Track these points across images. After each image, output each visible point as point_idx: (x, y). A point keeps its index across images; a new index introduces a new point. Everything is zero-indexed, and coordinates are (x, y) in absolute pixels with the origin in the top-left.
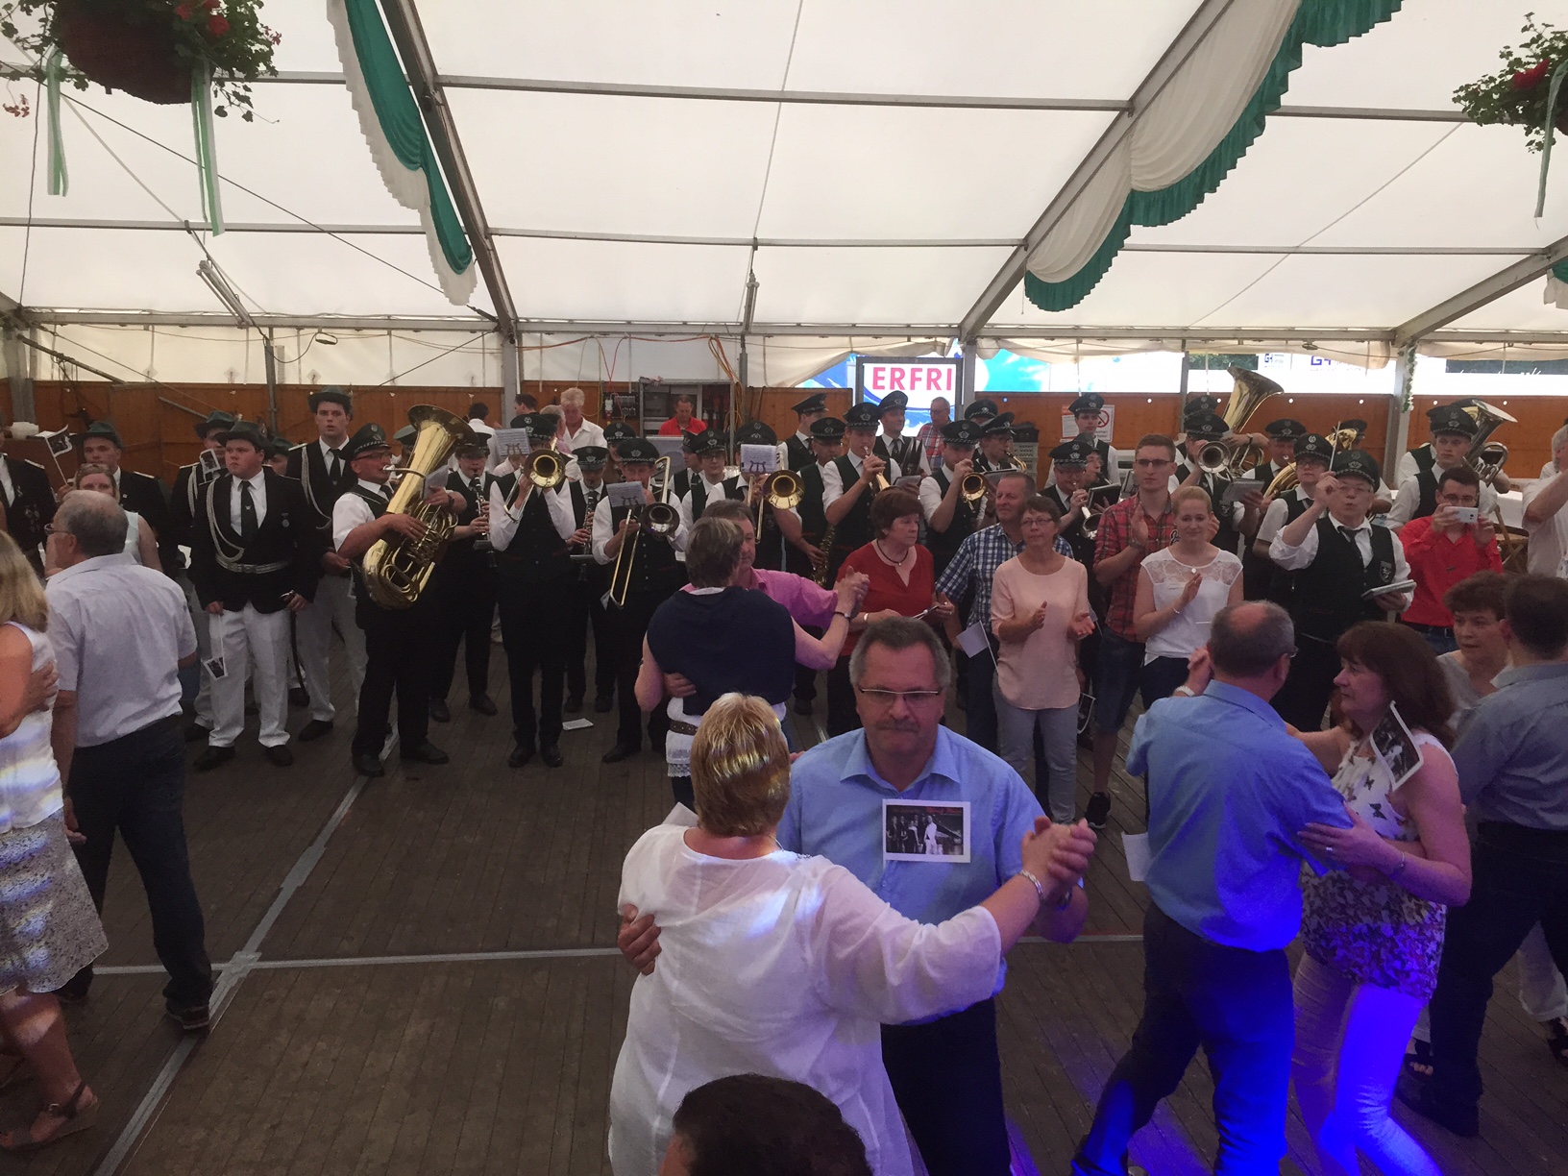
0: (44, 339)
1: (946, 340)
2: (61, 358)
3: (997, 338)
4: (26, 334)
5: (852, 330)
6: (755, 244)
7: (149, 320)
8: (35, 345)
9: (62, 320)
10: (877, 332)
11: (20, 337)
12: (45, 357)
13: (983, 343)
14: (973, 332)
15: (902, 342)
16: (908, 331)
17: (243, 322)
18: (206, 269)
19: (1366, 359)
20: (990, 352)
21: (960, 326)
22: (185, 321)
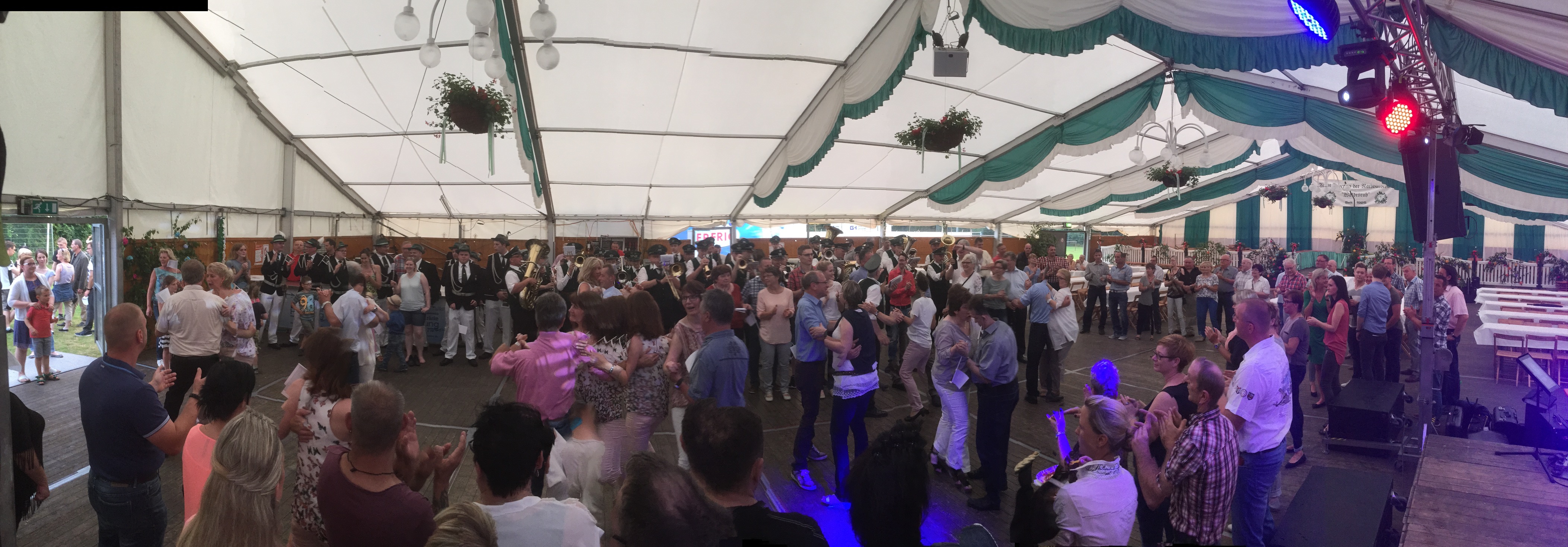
0: (385, 222)
1: (725, 221)
2: (390, 229)
3: (744, 219)
4: (380, 221)
5: (691, 218)
6: (651, 186)
7: (418, 216)
8: (382, 225)
9: (391, 216)
10: (700, 219)
11: (378, 222)
12: (385, 229)
13: (739, 221)
14: (734, 218)
15: (709, 223)
16: (711, 218)
17: (451, 217)
18: (442, 199)
19: (870, 226)
20: (741, 225)
21: (730, 216)
22: (430, 217)
